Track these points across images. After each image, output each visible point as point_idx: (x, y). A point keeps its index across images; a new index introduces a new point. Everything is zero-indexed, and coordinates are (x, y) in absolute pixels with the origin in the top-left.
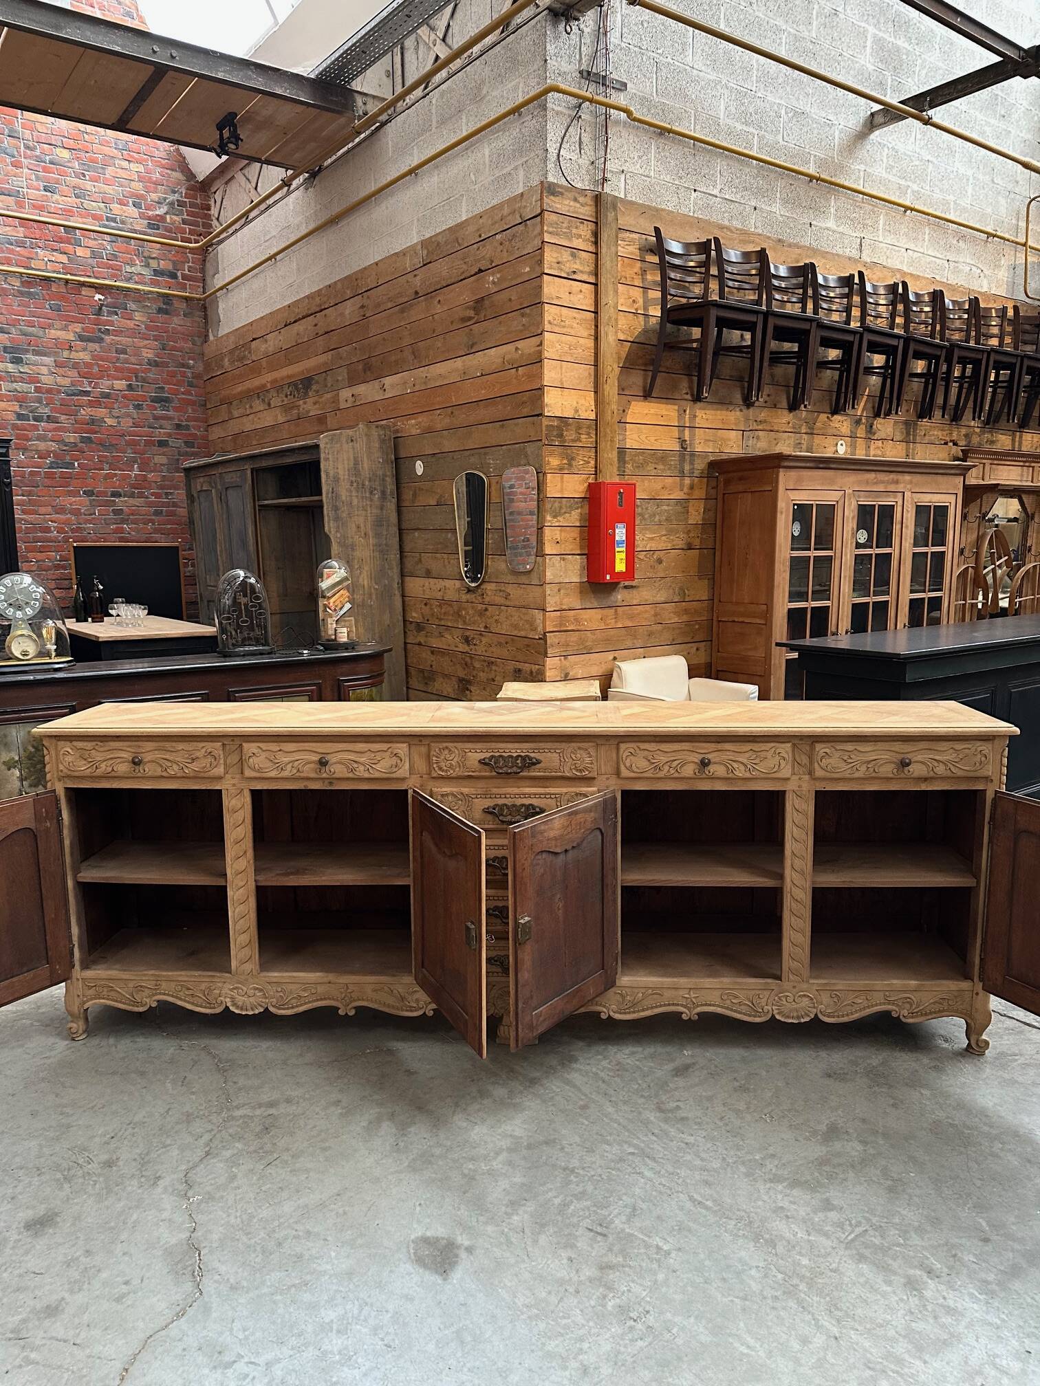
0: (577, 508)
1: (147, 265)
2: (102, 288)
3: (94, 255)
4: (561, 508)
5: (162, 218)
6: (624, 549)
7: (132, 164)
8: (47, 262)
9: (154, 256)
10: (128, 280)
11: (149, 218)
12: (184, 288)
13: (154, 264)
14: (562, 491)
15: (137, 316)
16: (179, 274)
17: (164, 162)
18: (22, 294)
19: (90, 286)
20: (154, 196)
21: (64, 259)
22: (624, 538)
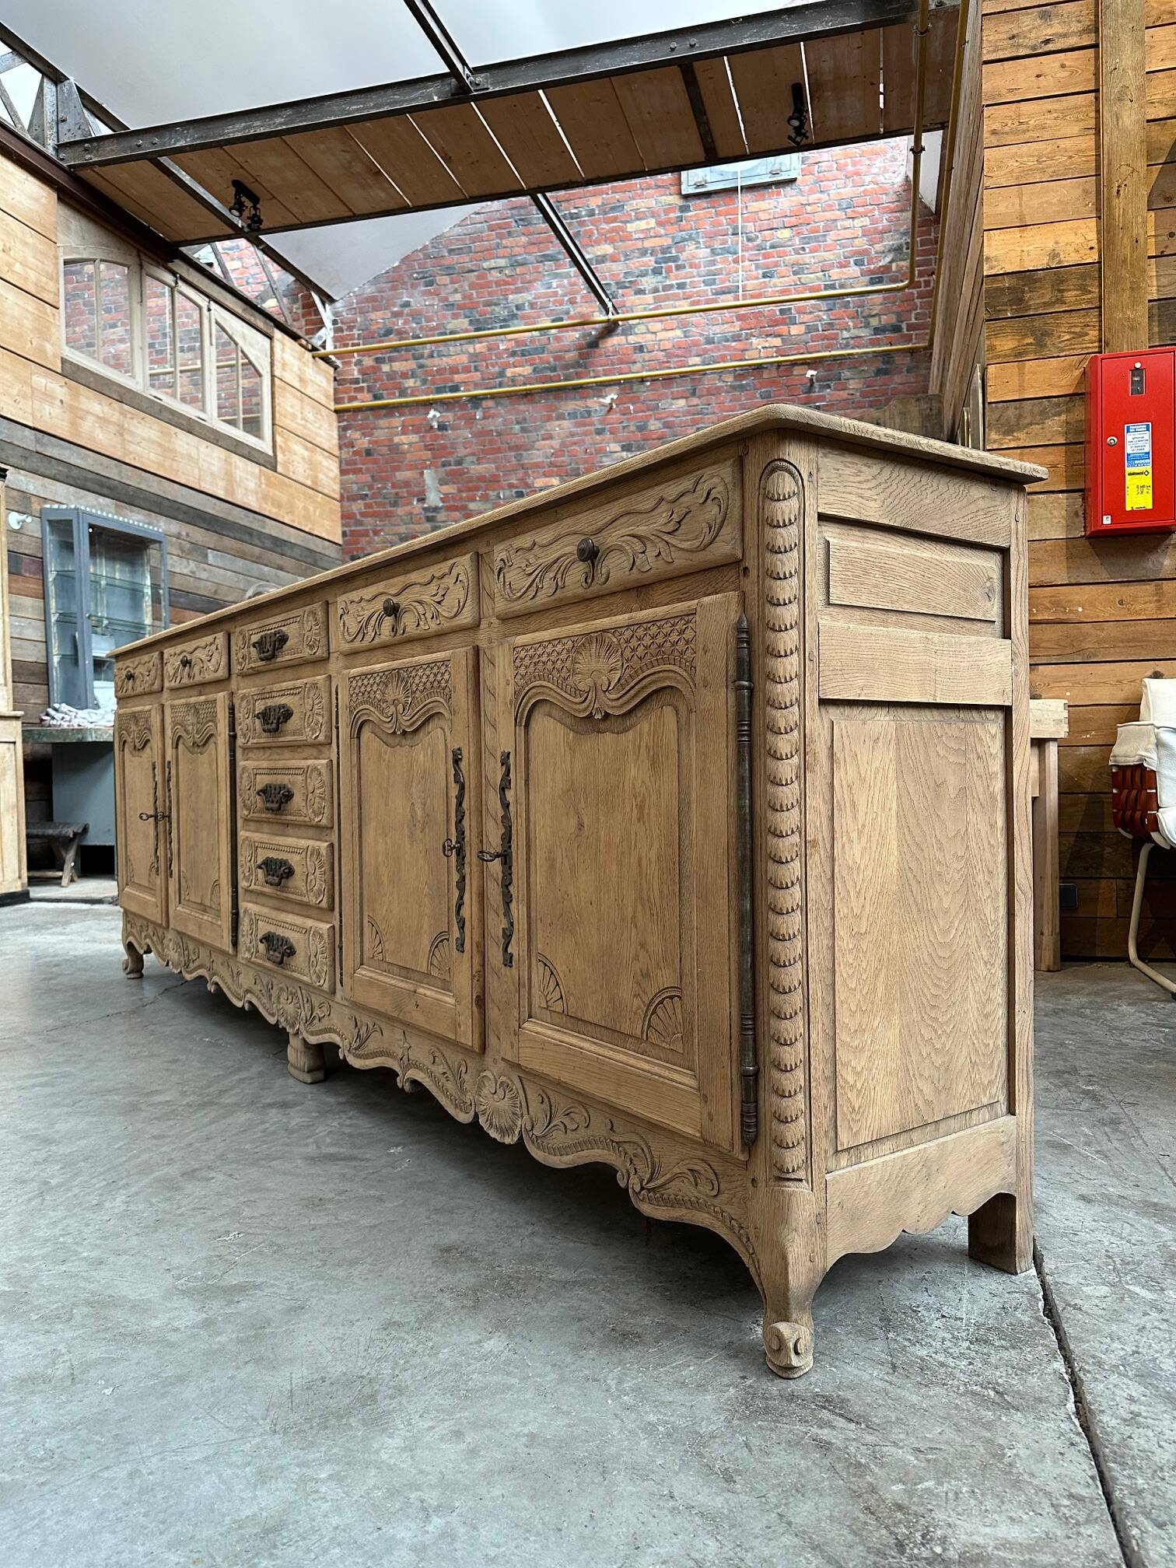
0: (1059, 414)
1: (867, 325)
2: (815, 363)
3: (810, 329)
4: (1020, 417)
5: (887, 268)
6: (1149, 468)
7: (856, 221)
8: (762, 349)
9: (875, 312)
10: (847, 346)
11: (872, 272)
12: (909, 339)
13: (874, 322)
14: (1022, 388)
15: (852, 384)
16: (904, 326)
17: (892, 205)
18: (734, 388)
19: (802, 364)
20: (879, 247)
21: (777, 341)
22: (1148, 448)
